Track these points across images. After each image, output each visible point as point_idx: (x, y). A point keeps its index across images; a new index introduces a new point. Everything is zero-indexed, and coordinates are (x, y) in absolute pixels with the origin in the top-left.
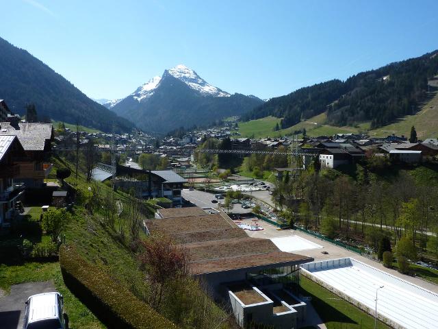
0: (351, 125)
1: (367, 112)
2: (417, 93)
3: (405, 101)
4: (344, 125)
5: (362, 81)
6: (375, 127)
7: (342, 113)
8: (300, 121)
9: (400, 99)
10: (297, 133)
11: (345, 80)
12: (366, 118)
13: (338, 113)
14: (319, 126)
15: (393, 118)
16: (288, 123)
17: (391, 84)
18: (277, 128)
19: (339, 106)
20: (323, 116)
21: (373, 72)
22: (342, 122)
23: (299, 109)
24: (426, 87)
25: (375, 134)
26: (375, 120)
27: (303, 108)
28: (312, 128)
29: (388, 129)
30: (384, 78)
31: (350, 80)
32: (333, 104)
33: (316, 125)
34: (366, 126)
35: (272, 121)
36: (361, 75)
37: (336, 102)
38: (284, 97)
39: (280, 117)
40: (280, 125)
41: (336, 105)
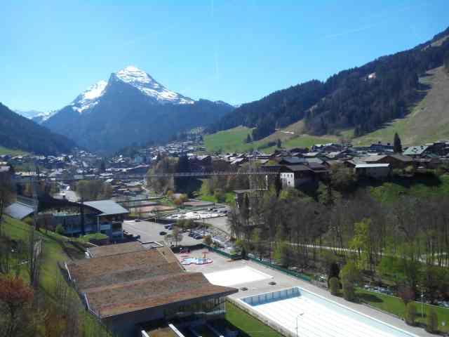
0: (332, 133)
1: (350, 117)
2: (407, 92)
3: (392, 103)
4: (324, 133)
5: (344, 81)
6: (358, 134)
7: (322, 119)
8: (275, 131)
9: (386, 101)
10: (271, 144)
11: (325, 81)
12: (349, 124)
13: (318, 120)
14: (296, 136)
15: (379, 124)
16: (262, 133)
17: (376, 82)
18: (249, 140)
19: (318, 111)
20: (300, 124)
21: (356, 69)
22: (322, 130)
23: (273, 117)
24: (417, 85)
25: (359, 142)
26: (360, 126)
27: (277, 115)
28: (287, 138)
29: (373, 136)
30: (370, 76)
31: (330, 80)
32: (311, 110)
33: (291, 135)
34: (348, 134)
35: (243, 131)
36: (343, 74)
37: (316, 106)
38: (255, 103)
39: (251, 126)
40: (251, 137)
41: (314, 110)
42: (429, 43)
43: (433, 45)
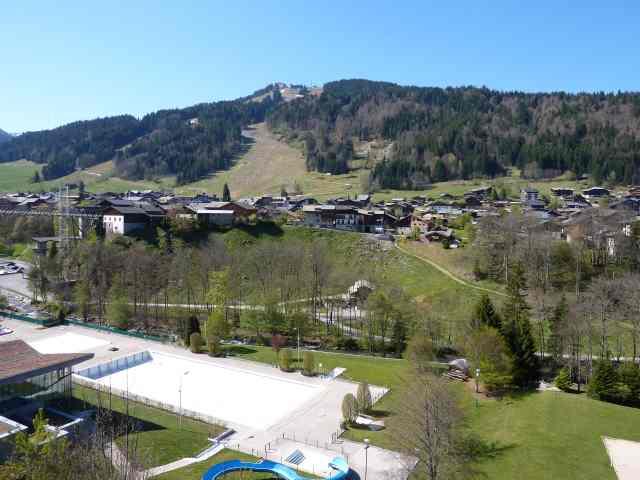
0: (150, 179)
1: (171, 162)
2: (230, 144)
3: (216, 152)
4: (141, 178)
5: (163, 121)
6: (181, 182)
7: (138, 162)
8: (73, 170)
9: (210, 150)
10: (72, 187)
11: (141, 118)
12: (171, 170)
13: (132, 162)
14: (104, 179)
15: (203, 173)
16: (56, 171)
17: (199, 130)
18: (37, 179)
19: (133, 152)
20: (109, 166)
21: (176, 111)
22: (138, 174)
23: (72, 153)
24: (240, 138)
25: (182, 192)
26: (182, 174)
27: (79, 151)
28: (93, 180)
29: (197, 186)
30: (192, 121)
31: (147, 118)
32: (124, 149)
33: (99, 178)
34: (169, 181)
35: (28, 167)
36: (162, 114)
37: (129, 146)
38: (47, 132)
39: (41, 162)
40: (41, 176)
41: (129, 150)
42: (249, 98)
43: (254, 100)
